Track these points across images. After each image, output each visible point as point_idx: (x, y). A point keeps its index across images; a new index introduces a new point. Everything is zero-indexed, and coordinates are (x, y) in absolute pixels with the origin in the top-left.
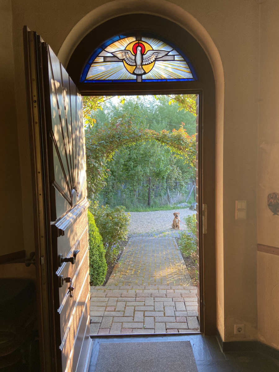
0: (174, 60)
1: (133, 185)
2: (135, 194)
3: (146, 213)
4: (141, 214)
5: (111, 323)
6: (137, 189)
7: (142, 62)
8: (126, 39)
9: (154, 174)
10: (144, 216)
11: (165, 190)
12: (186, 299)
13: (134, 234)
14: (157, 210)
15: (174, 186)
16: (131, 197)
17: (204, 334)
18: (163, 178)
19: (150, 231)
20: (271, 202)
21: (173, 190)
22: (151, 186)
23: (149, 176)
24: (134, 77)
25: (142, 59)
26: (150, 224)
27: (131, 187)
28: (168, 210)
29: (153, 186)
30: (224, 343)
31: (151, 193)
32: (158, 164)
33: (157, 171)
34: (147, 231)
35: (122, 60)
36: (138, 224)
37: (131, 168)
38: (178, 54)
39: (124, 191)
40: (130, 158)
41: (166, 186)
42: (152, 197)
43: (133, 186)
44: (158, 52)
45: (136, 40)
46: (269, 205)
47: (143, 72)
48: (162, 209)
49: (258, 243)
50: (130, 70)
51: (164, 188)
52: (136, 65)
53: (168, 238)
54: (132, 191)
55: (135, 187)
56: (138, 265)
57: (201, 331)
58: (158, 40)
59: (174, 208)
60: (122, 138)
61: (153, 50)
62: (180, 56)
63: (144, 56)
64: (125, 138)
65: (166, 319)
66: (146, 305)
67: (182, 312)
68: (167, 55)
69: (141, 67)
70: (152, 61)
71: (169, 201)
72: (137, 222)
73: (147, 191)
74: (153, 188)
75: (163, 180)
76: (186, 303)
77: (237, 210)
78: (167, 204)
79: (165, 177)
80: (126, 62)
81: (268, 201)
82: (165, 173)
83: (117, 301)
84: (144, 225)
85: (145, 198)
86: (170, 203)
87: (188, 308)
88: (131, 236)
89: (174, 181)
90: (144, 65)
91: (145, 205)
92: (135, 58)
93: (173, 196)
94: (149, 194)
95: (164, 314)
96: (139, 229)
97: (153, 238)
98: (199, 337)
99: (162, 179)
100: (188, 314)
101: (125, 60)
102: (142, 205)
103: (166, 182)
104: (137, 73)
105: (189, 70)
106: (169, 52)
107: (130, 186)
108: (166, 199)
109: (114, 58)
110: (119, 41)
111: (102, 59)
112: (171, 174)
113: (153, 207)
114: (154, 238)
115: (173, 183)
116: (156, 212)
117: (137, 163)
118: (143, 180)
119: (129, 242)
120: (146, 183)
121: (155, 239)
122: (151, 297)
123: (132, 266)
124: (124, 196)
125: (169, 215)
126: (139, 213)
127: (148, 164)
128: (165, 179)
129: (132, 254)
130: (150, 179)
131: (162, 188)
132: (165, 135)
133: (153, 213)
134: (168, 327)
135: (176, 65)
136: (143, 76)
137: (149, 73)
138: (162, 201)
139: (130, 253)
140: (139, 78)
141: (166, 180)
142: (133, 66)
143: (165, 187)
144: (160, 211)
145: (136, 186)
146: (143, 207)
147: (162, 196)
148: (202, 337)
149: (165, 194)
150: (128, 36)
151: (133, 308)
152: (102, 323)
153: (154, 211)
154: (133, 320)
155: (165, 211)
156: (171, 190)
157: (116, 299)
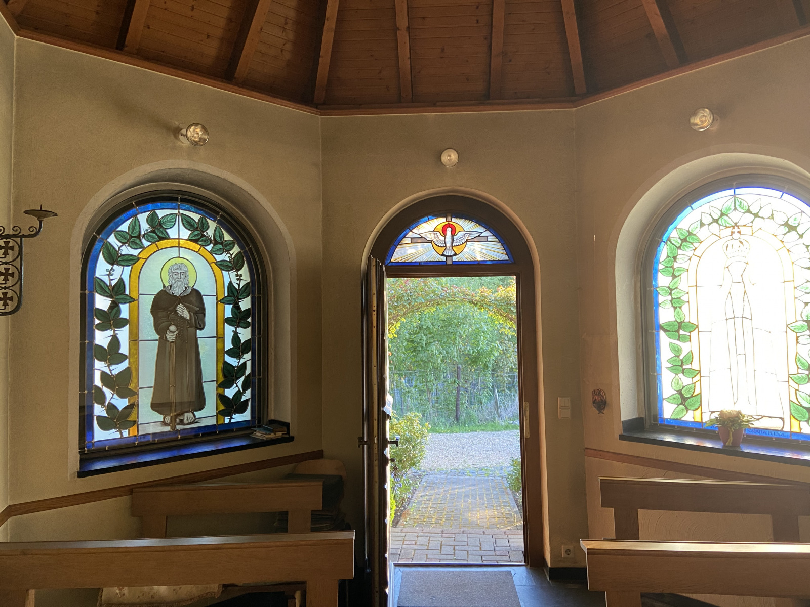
0: (487, 241)
1: (426, 380)
2: (429, 398)
3: (452, 435)
4: (441, 436)
5: (413, 554)
6: (435, 387)
7: (452, 243)
8: (435, 220)
9: (468, 359)
10: (448, 440)
11: (491, 391)
12: (509, 536)
13: (431, 470)
14: (473, 431)
15: (509, 384)
16: (422, 405)
17: (529, 566)
18: (486, 366)
19: (460, 467)
20: (596, 400)
21: (507, 390)
22: (462, 383)
23: (457, 363)
24: (444, 259)
25: (453, 240)
26: (459, 455)
27: (421, 385)
28: (495, 430)
29: (466, 382)
30: (550, 568)
31: (461, 396)
32: (476, 338)
33: (473, 353)
34: (455, 467)
35: (431, 242)
36: (438, 455)
37: (422, 347)
38: (491, 235)
39: (408, 392)
40: (420, 328)
41: (492, 383)
42: (462, 404)
43: (427, 382)
44: (470, 232)
45: (446, 221)
46: (594, 403)
47: (453, 253)
48: (483, 428)
49: (585, 447)
50: (440, 251)
51: (487, 387)
52: (446, 246)
53: (494, 478)
54: (424, 391)
55: (430, 384)
56: (441, 513)
57: (525, 563)
58: (470, 220)
59: (507, 427)
60: (413, 301)
61: (464, 231)
62: (494, 237)
63: (454, 237)
64: (418, 301)
65: (482, 553)
66: (456, 540)
67: (503, 547)
68: (479, 236)
69: (451, 248)
70: (464, 242)
71: (498, 414)
72: (435, 451)
73: (454, 392)
74: (466, 385)
75: (484, 371)
76: (509, 540)
77: (560, 408)
78: (494, 419)
79: (490, 366)
80: (435, 244)
81: (593, 398)
82: (490, 356)
83: (417, 536)
84: (449, 456)
85: (450, 406)
86: (499, 417)
87: (512, 544)
88: (426, 473)
89: (507, 373)
90: (454, 246)
91: (450, 421)
92: (445, 239)
93: (506, 403)
94: (457, 399)
95: (481, 548)
96: (440, 462)
97: (466, 477)
98: (524, 568)
99: (484, 369)
100: (511, 548)
101: (434, 242)
102: (443, 420)
103: (493, 375)
104: (447, 254)
105: (504, 252)
106: (482, 233)
107: (420, 383)
108: (491, 409)
109: (422, 239)
110: (428, 222)
111: (408, 241)
112: (502, 360)
113: (465, 424)
114: (469, 477)
115: (506, 377)
116: (473, 433)
117: (433, 337)
118: (445, 371)
119: (423, 482)
120: (452, 376)
121: (468, 479)
122: (463, 533)
123: (432, 513)
124: (409, 402)
125: (497, 440)
126: (438, 434)
127: (455, 339)
128: (490, 369)
129: (431, 498)
130: (459, 367)
131: (483, 386)
132: (485, 297)
133: (465, 435)
134: (484, 559)
135: (490, 246)
136: (453, 257)
137: (461, 254)
138: (485, 413)
139: (427, 497)
140: (449, 259)
141: (493, 370)
142: (442, 247)
143: (490, 385)
144: (480, 433)
145: (430, 381)
146: (445, 425)
147: (483, 402)
148: (527, 568)
149: (490, 399)
150: (438, 216)
151: (440, 543)
152: (401, 555)
153: (468, 432)
154: (440, 553)
155: (489, 433)
156: (501, 391)
157: (416, 534)
